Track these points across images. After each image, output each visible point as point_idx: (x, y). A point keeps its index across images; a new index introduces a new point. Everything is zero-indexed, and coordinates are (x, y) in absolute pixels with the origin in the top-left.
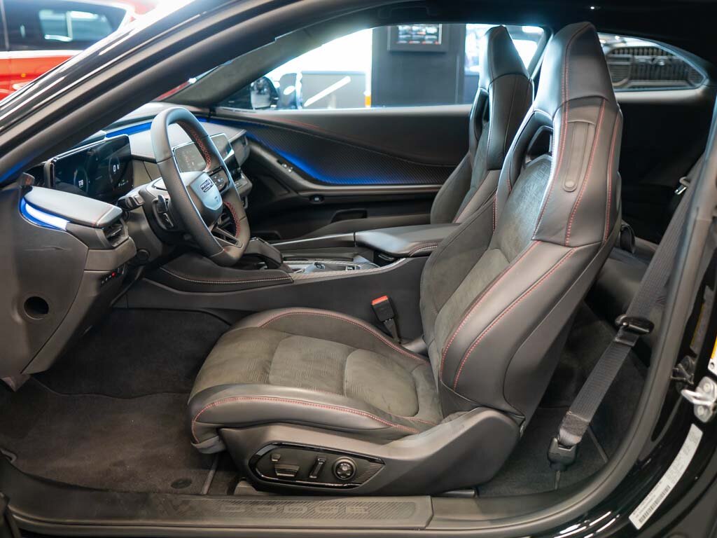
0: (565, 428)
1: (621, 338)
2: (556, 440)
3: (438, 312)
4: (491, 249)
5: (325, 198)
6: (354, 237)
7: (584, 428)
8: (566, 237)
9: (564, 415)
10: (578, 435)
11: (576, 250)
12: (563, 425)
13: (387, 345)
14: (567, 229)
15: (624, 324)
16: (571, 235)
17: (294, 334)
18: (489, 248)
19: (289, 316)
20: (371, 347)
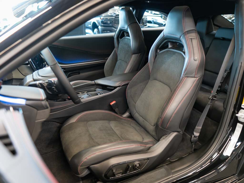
0: (195, 132)
1: (210, 102)
2: (193, 136)
3: (136, 103)
4: (151, 80)
5: (66, 69)
6: (95, 82)
7: (200, 130)
8: (195, 75)
9: (195, 128)
10: (199, 133)
11: (198, 78)
12: (195, 131)
13: (119, 117)
14: (195, 72)
15: (211, 98)
16: (197, 74)
17: (88, 121)
18: (150, 80)
19: (85, 115)
20: (115, 119)
